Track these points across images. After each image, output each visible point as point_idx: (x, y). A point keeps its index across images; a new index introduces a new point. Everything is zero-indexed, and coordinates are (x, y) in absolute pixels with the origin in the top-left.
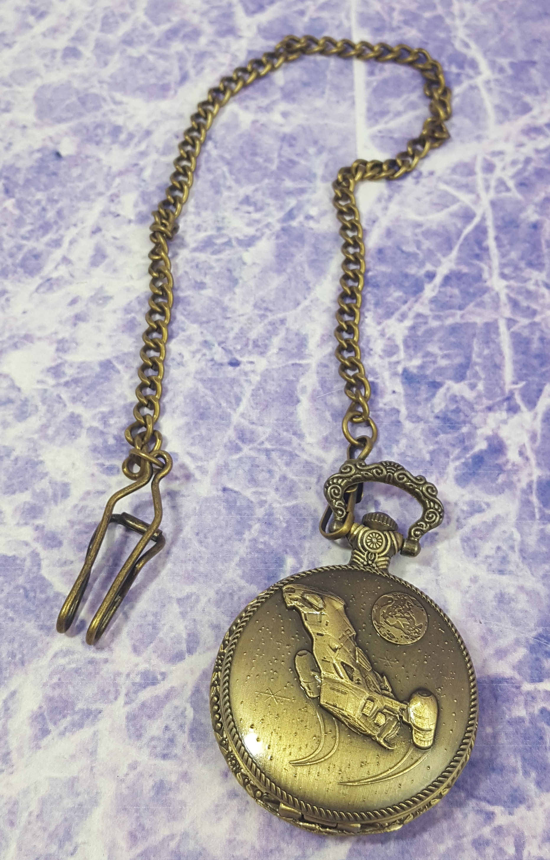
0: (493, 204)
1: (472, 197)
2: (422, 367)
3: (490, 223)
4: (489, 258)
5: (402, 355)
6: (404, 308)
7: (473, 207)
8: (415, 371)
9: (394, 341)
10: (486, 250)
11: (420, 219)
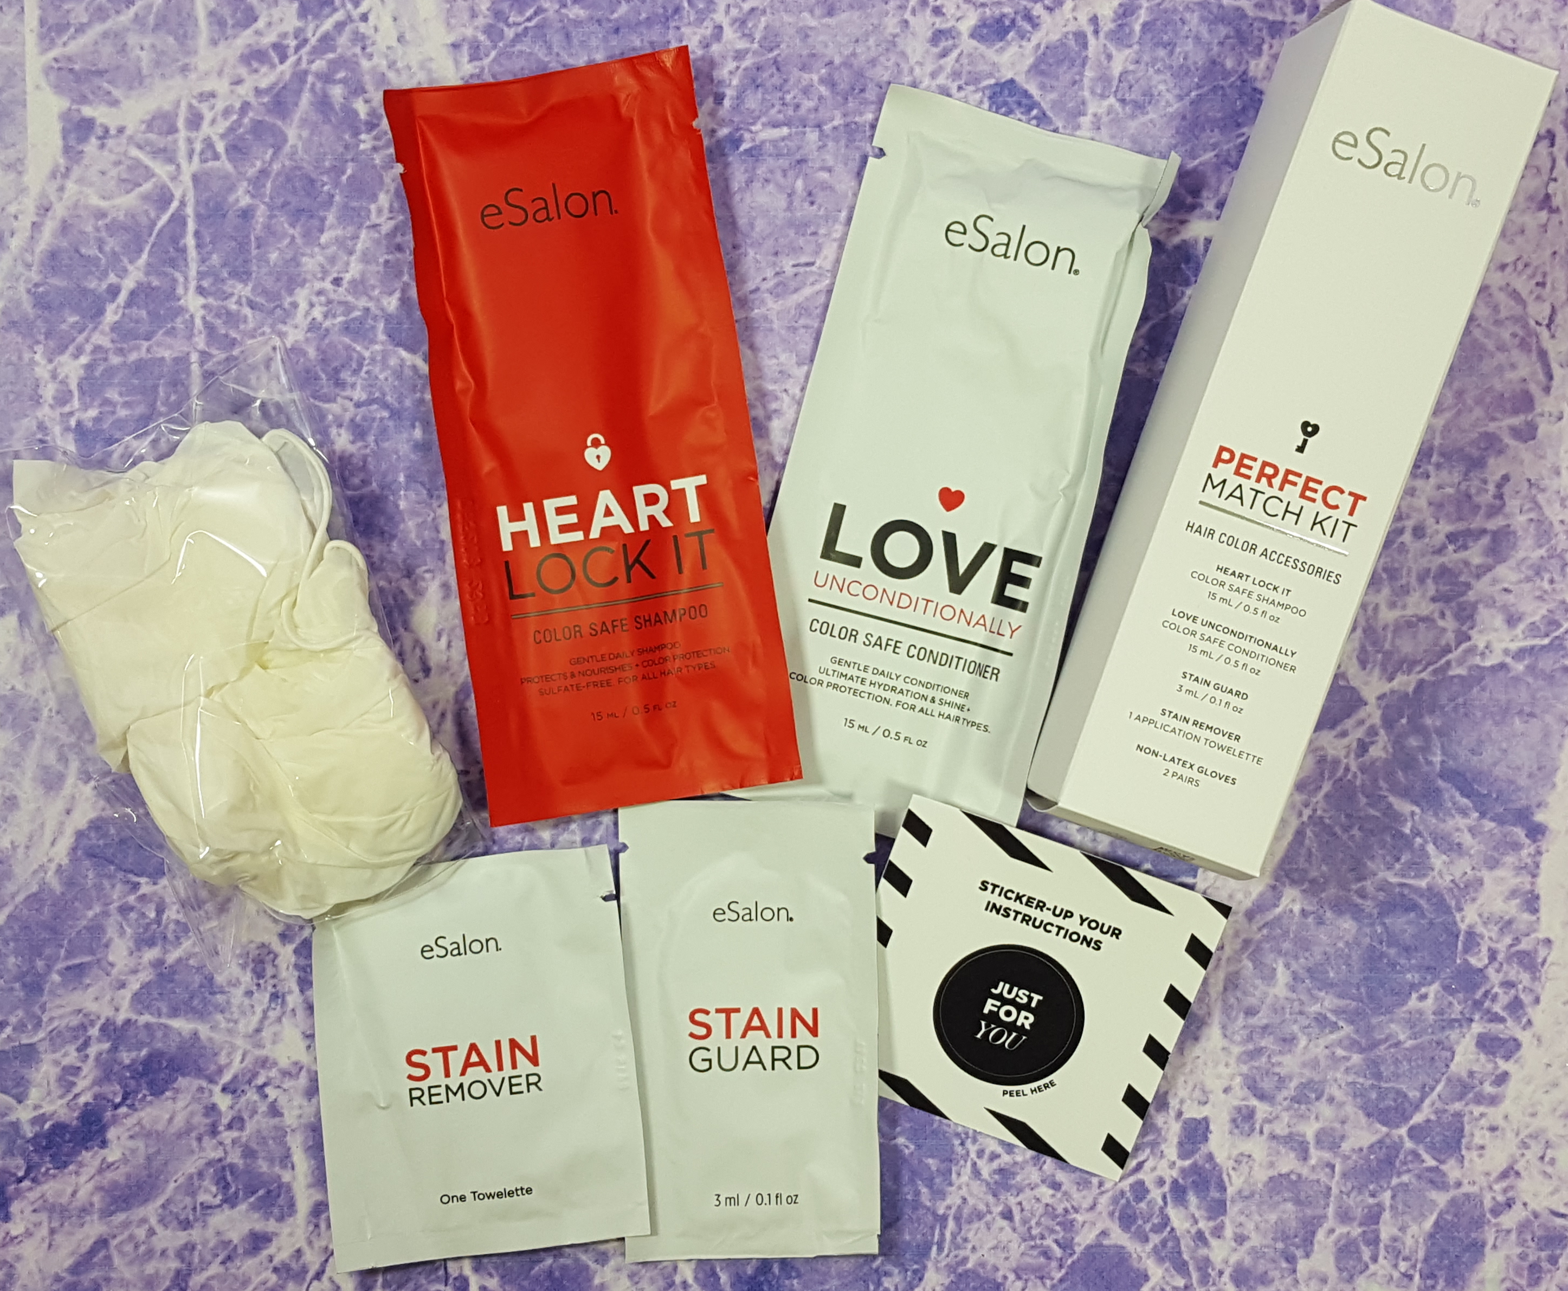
0: (195, 178)
1: (171, 168)
2: (97, 420)
3: (189, 210)
4: (186, 265)
5: (76, 403)
6: (80, 339)
7: (171, 185)
8: (90, 424)
9: (67, 385)
10: (183, 250)
11: (104, 204)
